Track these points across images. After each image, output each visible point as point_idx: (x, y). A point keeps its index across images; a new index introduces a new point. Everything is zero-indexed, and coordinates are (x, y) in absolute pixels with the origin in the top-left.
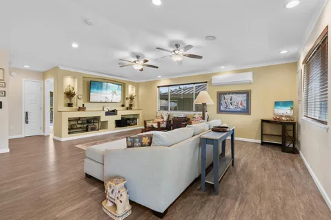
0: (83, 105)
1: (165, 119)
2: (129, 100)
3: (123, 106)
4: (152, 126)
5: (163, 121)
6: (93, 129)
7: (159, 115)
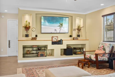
0: (36, 36)
1: (108, 51)
2: (77, 30)
3: (71, 36)
4: (90, 57)
5: (105, 53)
6: (42, 55)
7: (101, 46)
